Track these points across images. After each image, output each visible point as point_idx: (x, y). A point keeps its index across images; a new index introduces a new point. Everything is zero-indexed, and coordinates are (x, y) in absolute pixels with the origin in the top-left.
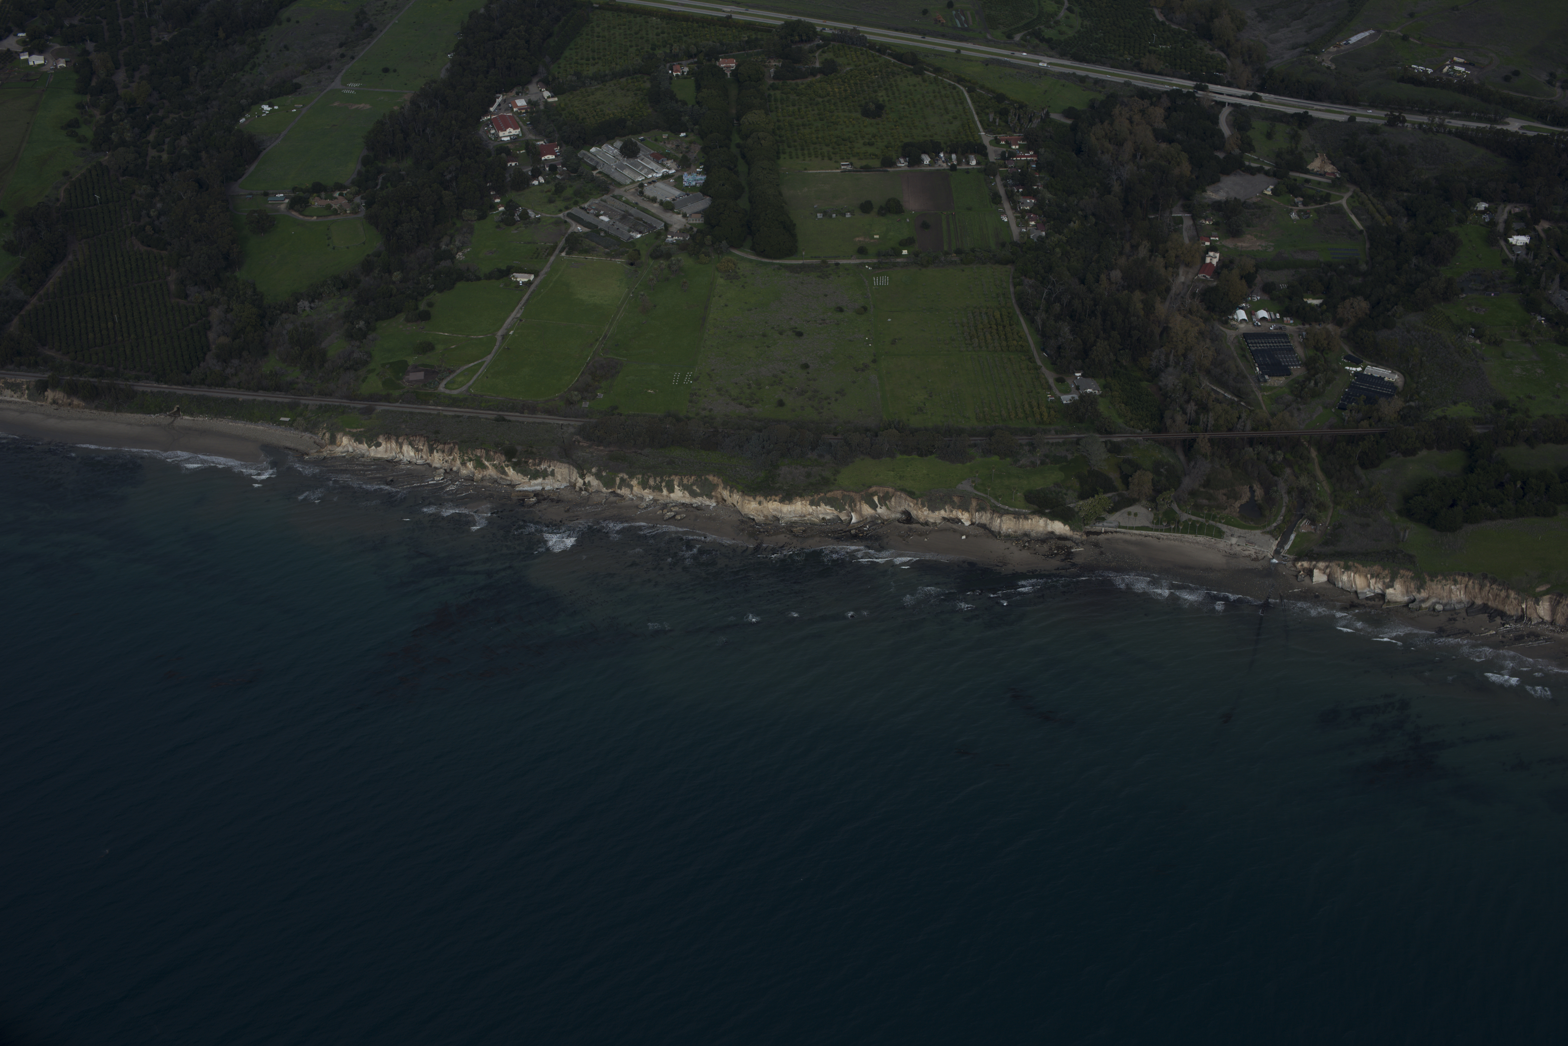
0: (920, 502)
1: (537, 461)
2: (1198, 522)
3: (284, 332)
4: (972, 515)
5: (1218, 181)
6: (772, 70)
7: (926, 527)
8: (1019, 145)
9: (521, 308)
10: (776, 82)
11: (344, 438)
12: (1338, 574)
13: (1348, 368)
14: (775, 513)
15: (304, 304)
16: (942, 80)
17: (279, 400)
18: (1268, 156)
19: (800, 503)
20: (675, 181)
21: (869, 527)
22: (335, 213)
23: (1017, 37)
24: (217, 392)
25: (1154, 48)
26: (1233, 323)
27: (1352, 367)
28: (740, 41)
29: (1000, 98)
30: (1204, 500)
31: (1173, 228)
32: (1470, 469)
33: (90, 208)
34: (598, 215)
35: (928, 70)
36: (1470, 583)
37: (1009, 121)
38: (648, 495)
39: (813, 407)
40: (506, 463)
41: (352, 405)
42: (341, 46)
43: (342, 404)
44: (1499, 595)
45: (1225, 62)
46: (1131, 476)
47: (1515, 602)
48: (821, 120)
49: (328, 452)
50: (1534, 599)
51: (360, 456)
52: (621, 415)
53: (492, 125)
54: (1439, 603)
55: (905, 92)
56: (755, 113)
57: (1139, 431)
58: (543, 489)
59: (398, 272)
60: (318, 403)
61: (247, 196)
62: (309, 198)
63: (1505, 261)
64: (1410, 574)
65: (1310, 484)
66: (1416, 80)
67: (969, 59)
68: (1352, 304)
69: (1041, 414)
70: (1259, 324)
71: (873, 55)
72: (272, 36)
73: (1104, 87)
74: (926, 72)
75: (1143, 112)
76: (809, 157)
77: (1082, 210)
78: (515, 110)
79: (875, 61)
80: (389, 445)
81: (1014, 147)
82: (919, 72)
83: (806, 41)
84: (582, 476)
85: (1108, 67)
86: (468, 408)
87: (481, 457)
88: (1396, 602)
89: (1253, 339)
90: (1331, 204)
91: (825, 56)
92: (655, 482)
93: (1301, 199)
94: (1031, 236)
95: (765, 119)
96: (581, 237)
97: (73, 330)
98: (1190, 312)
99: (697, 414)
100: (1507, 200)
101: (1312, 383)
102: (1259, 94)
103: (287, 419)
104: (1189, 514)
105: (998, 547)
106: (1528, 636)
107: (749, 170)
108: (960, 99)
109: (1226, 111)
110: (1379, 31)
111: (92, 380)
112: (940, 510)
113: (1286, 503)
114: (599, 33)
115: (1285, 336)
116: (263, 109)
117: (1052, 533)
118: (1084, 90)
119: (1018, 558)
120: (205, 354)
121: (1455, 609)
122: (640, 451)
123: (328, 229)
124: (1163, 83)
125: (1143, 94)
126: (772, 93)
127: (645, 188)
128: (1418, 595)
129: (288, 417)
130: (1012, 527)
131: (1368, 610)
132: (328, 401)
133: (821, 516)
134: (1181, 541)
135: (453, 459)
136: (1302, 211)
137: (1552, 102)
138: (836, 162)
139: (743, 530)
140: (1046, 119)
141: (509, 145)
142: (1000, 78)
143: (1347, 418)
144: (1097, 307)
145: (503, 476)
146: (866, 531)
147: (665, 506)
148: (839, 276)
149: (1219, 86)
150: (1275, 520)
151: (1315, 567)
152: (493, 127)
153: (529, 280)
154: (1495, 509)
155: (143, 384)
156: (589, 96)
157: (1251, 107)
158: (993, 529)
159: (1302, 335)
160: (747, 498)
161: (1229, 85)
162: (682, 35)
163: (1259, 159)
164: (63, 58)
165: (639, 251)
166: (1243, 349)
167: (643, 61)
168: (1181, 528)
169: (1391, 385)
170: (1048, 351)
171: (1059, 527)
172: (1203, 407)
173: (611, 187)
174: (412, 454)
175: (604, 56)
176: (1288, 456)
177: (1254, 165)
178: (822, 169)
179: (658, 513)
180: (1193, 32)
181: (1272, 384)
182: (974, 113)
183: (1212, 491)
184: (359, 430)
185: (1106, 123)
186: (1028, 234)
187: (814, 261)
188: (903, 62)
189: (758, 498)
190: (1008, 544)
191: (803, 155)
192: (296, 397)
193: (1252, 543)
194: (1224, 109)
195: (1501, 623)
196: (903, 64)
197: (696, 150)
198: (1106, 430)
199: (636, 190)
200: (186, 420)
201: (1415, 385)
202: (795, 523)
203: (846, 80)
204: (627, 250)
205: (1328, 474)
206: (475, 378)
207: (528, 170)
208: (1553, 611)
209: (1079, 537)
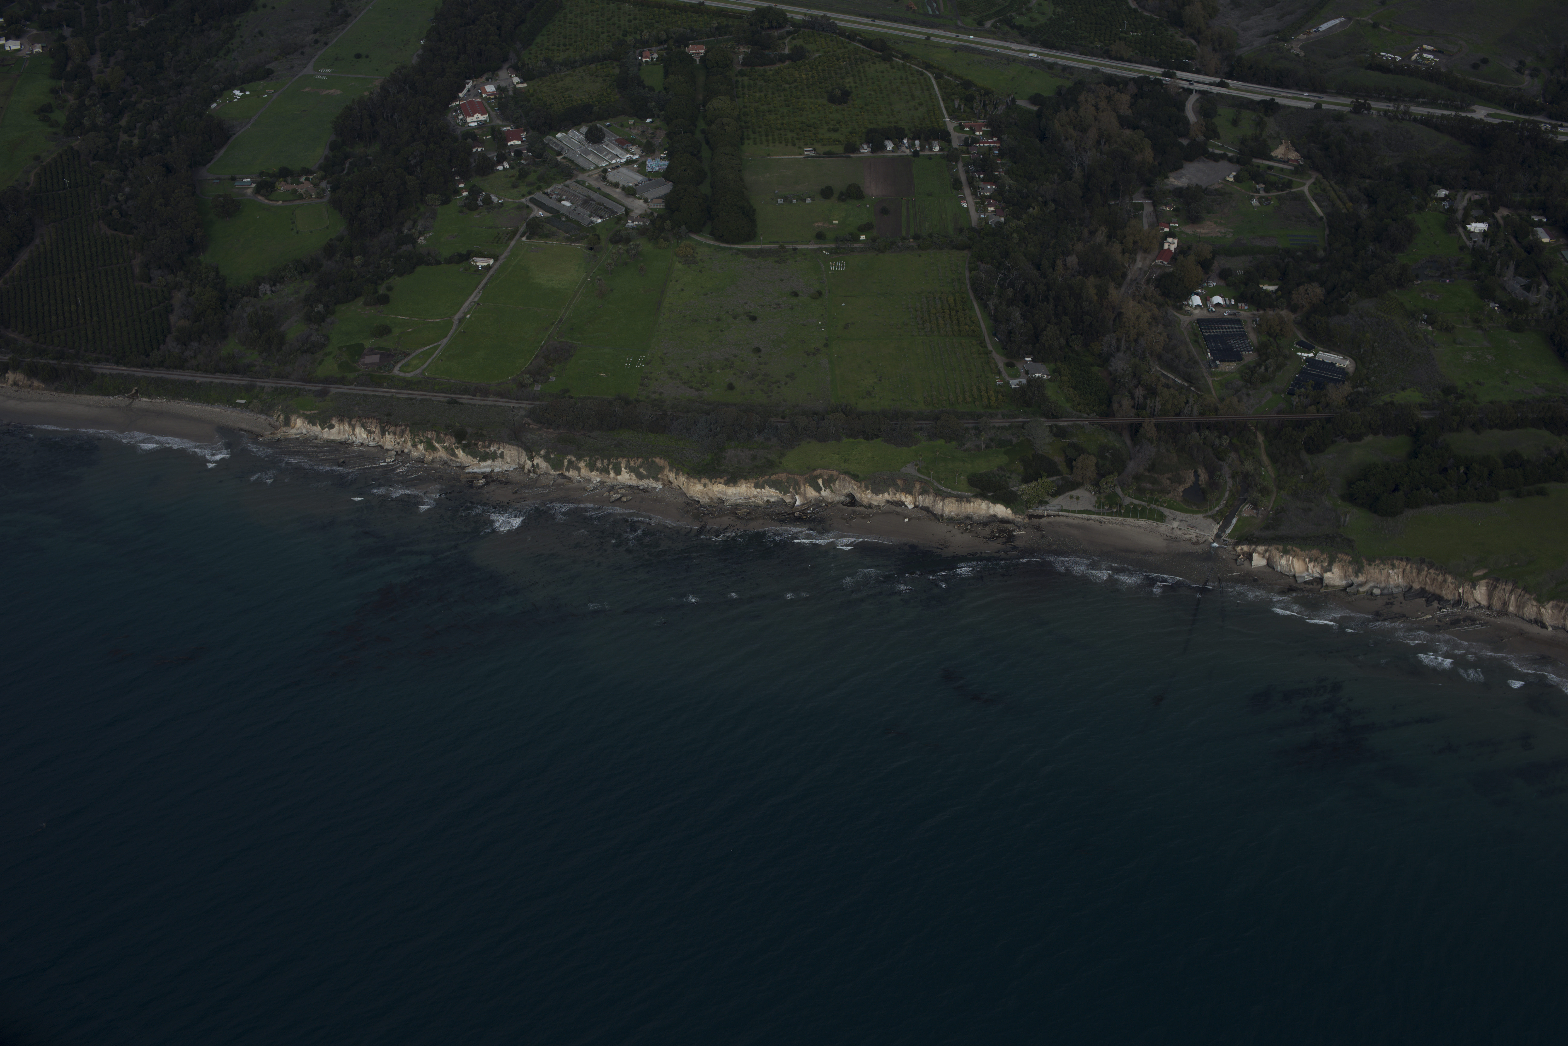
0: (863, 485)
1: (487, 443)
2: (1139, 505)
3: (245, 315)
4: (916, 498)
5: (1181, 167)
6: (741, 57)
7: (870, 510)
8: (983, 131)
9: (479, 292)
10: (744, 68)
11: (298, 420)
12: (1277, 558)
13: (1299, 354)
14: (720, 495)
15: (265, 287)
16: (910, 67)
17: (236, 382)
18: (1232, 143)
19: (744, 485)
20: (639, 167)
21: (813, 510)
22: (301, 197)
23: (988, 24)
24: (176, 375)
25: (1124, 35)
26: (1188, 308)
27: (1304, 353)
28: (710, 28)
29: (967, 84)
30: (1148, 484)
31: (1133, 214)
32: (1414, 454)
33: (59, 192)
34: (560, 200)
35: (896, 57)
36: (1408, 567)
37: (974, 107)
38: (596, 477)
39: (762, 390)
40: (456, 445)
41: (307, 388)
42: (315, 32)
43: (297, 386)
44: (1437, 580)
45: (1195, 49)
46: (1075, 460)
47: (1452, 586)
48: (788, 106)
49: (282, 433)
50: (1471, 583)
51: (313, 438)
52: (572, 398)
53: (460, 111)
54: (1377, 587)
55: (872, 79)
56: (720, 99)
57: (1086, 415)
58: (493, 471)
59: (360, 257)
60: (274, 385)
61: (215, 181)
62: (275, 183)
63: (1462, 248)
64: (1348, 558)
65: (1255, 469)
66: (1384, 68)
67: (938, 46)
68: (1306, 291)
69: (989, 399)
70: (1214, 310)
71: (842, 41)
72: (247, 22)
73: (1072, 74)
74: (894, 59)
75: (1109, 98)
76: (773, 143)
77: (1042, 196)
78: (484, 95)
79: (845, 48)
80: (342, 427)
81: (977, 133)
82: (887, 59)
83: (776, 28)
84: (531, 458)
85: (1077, 54)
86: (421, 391)
87: (431, 439)
88: (1334, 586)
89: (1207, 325)
90: (1292, 190)
91: (795, 42)
92: (602, 464)
93: (1263, 186)
94: (990, 222)
95: (730, 105)
96: (543, 221)
97: (36, 312)
98: (1145, 297)
99: (648, 397)
100: (1467, 188)
101: (1263, 368)
102: (1226, 81)
103: (243, 401)
104: (1132, 498)
105: (940, 530)
106: (1465, 620)
107: (712, 155)
108: (927, 86)
109: (1193, 98)
110: (1349, 19)
111: (51, 362)
112: (884, 493)
113: (1229, 487)
114: (572, 19)
115: (1239, 322)
116: (235, 94)
117: (995, 516)
118: (1052, 77)
119: (960, 540)
120: (166, 337)
121: (1392, 593)
122: (589, 434)
123: (293, 214)
124: (1131, 70)
125: (1110, 80)
126: (740, 79)
127: (608, 173)
128: (1356, 579)
129: (244, 399)
130: (955, 510)
131: (1306, 594)
132: (284, 384)
133: (765, 499)
134: (1123, 524)
135: (404, 441)
136: (1263, 197)
137: (1519, 89)
138: (800, 148)
139: (688, 512)
140: (1012, 105)
141: (476, 131)
142: (969, 65)
143: (1295, 403)
144: (1050, 292)
145: (453, 458)
146: (809, 513)
147: (612, 488)
148: (796, 261)
149: (1187, 74)
150: (1217, 505)
151: (1254, 551)
152: (461, 113)
153: (489, 265)
154: (1436, 494)
155: (102, 366)
156: (558, 82)
157: (1218, 94)
158: (935, 512)
159: (1256, 321)
160: (692, 480)
161: (1198, 72)
162: (654, 21)
163: (1223, 146)
164: (39, 43)
165: (598, 236)
166: (1196, 335)
167: (613, 48)
168: (1123, 511)
169: (1342, 371)
170: (999, 336)
171: (1001, 510)
172: (1152, 392)
173: (575, 172)
174: (364, 436)
175: (576, 42)
176: (1235, 441)
177: (1217, 152)
178: (785, 155)
179: (605, 495)
180: (1165, 19)
181: (1223, 369)
182: (940, 99)
183: (1156, 476)
184: (313, 412)
185: (1071, 110)
186: (986, 220)
187: (772, 246)
188: (872, 49)
189: (703, 481)
190: (950, 527)
191: (767, 141)
192: (252, 379)
193: (1193, 527)
194: (1191, 96)
195: (1438, 607)
196: (872, 50)
197: (661, 135)
198: (1052, 414)
199: (600, 175)
200: (144, 402)
201: (1365, 371)
202: (740, 505)
203: (814, 67)
204: (588, 234)
205: (1273, 459)
206: (430, 361)
207: (493, 155)
208: (1490, 596)
209: (1022, 520)
